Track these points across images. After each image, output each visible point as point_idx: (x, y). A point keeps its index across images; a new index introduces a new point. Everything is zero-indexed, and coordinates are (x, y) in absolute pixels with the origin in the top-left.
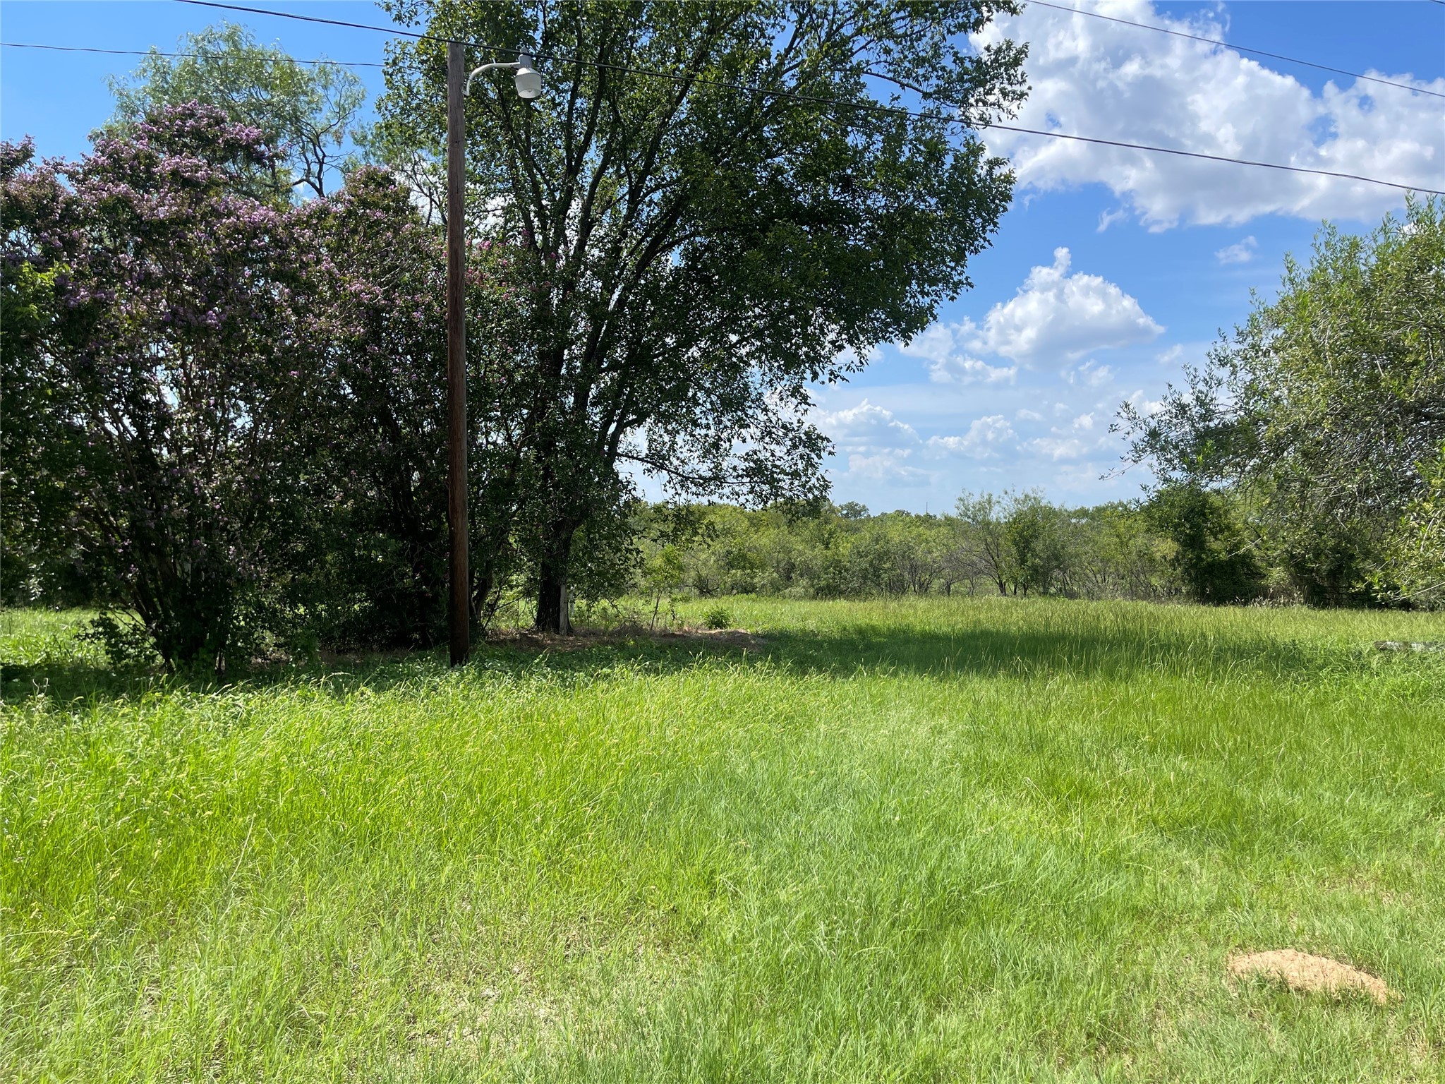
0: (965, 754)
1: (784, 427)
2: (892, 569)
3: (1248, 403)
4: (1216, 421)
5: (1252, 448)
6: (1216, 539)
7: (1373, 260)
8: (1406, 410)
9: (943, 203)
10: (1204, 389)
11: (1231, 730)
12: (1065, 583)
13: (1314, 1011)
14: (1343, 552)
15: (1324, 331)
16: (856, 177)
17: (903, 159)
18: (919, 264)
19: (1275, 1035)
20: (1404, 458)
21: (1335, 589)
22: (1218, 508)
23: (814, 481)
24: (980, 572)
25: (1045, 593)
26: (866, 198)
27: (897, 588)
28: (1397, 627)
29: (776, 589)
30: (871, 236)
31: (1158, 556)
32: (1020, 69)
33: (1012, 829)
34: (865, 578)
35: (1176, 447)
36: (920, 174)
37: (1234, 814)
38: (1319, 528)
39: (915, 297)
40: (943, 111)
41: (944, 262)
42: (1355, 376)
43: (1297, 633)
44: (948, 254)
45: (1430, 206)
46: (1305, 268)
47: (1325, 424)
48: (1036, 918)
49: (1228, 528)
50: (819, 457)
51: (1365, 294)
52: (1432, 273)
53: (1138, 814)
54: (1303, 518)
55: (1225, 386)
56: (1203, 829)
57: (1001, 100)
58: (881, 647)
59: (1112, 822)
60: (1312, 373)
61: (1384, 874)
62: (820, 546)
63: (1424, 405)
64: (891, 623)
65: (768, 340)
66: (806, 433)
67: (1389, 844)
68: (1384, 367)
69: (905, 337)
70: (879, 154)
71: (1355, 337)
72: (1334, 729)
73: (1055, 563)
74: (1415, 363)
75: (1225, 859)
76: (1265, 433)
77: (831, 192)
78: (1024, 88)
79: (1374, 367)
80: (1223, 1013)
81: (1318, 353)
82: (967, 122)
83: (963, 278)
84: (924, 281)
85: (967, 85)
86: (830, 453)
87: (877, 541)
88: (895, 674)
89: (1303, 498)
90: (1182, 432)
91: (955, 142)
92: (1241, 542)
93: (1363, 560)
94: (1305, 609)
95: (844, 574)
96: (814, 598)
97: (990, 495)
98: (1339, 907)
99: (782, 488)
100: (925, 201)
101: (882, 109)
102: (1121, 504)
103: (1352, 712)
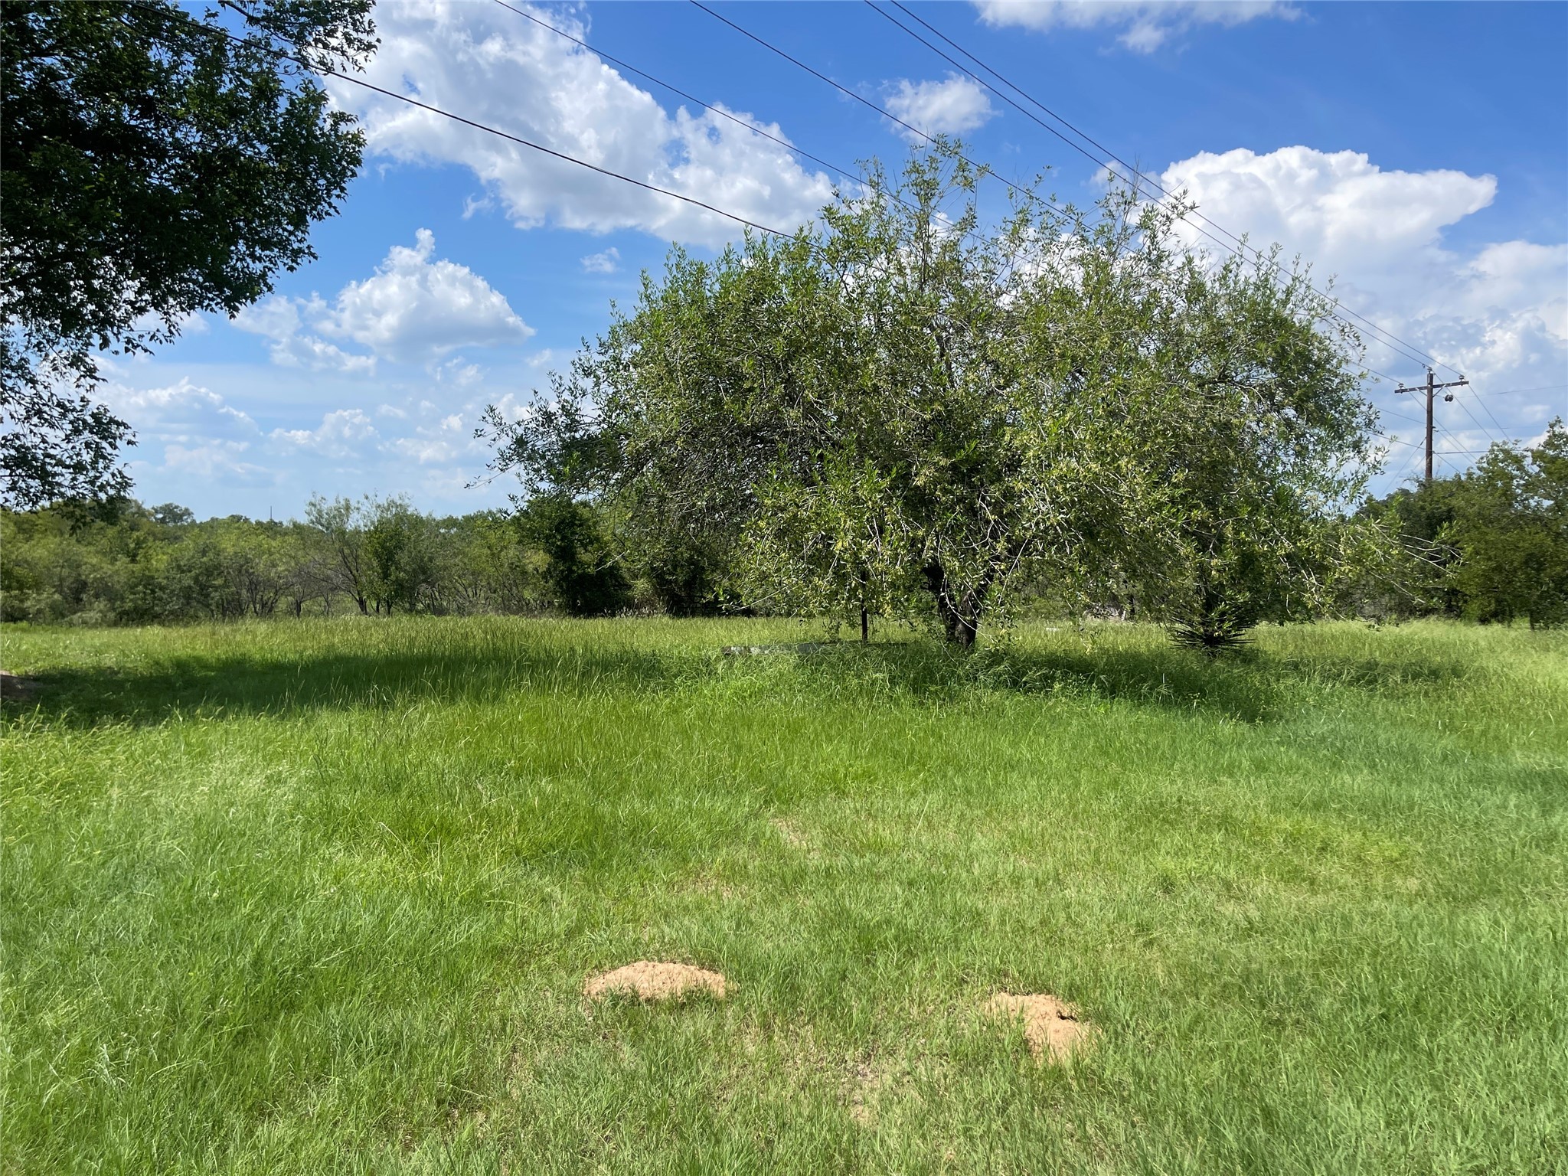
0: (308, 804)
1: (59, 405)
2: (226, 585)
3: (610, 417)
4: (582, 433)
5: (615, 461)
6: (586, 551)
7: (717, 287)
8: (745, 433)
9: (277, 152)
10: (570, 398)
11: (594, 746)
12: (432, 598)
13: (662, 1020)
14: (696, 563)
15: (675, 351)
16: (161, 101)
17: (223, 90)
18: (248, 223)
19: (626, 1052)
20: (743, 477)
21: (691, 598)
22: (588, 520)
23: (107, 477)
24: (335, 589)
25: (411, 610)
26: (175, 129)
27: (231, 609)
28: (739, 633)
29: (59, 615)
30: (181, 179)
31: (530, 568)
32: (367, 16)
33: (362, 883)
34: (188, 598)
35: (543, 457)
36: (246, 113)
37: (595, 833)
38: (674, 542)
39: (242, 260)
40: (272, 42)
41: (280, 224)
42: (703, 397)
43: (657, 642)
44: (284, 214)
45: (764, 243)
46: (660, 285)
47: (678, 442)
48: (385, 983)
49: (597, 539)
50: (114, 446)
51: (710, 319)
52: (765, 306)
53: (501, 846)
54: (661, 532)
55: (589, 396)
56: (566, 851)
57: (346, 47)
58: (207, 682)
59: (474, 859)
60: (666, 390)
61: (724, 869)
62: (123, 560)
63: (759, 430)
64: (222, 652)
65: (37, 291)
66: (93, 415)
67: (730, 840)
68: (726, 391)
69: (230, 307)
70: (191, 78)
71: (702, 360)
72: (685, 733)
73: (422, 577)
74: (751, 389)
75: (585, 879)
76: (626, 447)
77: (126, 114)
78: (372, 39)
79: (718, 389)
80: (579, 1041)
81: (671, 372)
82: (305, 63)
83: (304, 246)
84: (255, 243)
85: (303, 19)
86: (130, 442)
87: (204, 553)
88: (223, 716)
89: (661, 513)
90: (547, 441)
91: (290, 82)
92: (608, 555)
93: (713, 571)
94: (666, 619)
95: (159, 593)
96: (115, 624)
97: (347, 501)
98: (686, 909)
99: (60, 485)
100: (254, 147)
101: (195, 25)
102: (490, 512)
103: (700, 717)
